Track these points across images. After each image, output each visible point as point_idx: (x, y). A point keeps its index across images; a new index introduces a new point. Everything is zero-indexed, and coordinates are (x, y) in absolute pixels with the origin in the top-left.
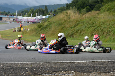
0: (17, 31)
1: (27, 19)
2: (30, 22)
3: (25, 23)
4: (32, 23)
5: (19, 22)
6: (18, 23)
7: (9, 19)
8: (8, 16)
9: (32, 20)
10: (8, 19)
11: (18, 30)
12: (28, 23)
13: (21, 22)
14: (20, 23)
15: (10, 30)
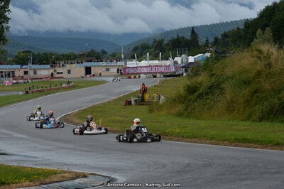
0: (133, 103)
1: (150, 66)
2: (158, 75)
3: (147, 78)
4: (165, 76)
5: (132, 77)
6: (130, 78)
7: (108, 70)
8: (104, 64)
9: (162, 70)
10: (104, 69)
11: (136, 101)
12: (155, 77)
13: (137, 76)
14: (135, 77)
15: (115, 100)
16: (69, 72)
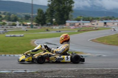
7: (114, 24)
15: (114, 35)
16: (97, 24)
